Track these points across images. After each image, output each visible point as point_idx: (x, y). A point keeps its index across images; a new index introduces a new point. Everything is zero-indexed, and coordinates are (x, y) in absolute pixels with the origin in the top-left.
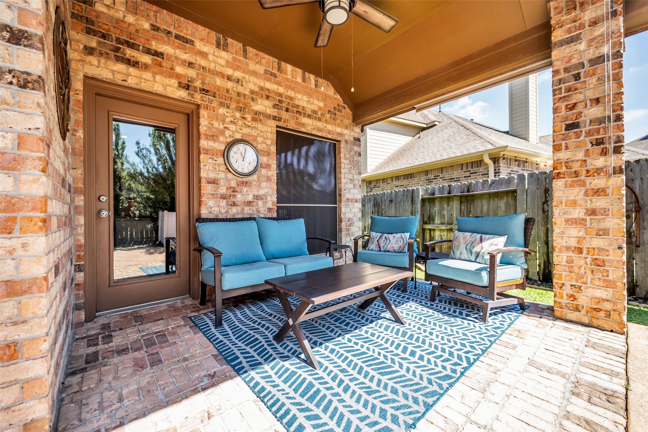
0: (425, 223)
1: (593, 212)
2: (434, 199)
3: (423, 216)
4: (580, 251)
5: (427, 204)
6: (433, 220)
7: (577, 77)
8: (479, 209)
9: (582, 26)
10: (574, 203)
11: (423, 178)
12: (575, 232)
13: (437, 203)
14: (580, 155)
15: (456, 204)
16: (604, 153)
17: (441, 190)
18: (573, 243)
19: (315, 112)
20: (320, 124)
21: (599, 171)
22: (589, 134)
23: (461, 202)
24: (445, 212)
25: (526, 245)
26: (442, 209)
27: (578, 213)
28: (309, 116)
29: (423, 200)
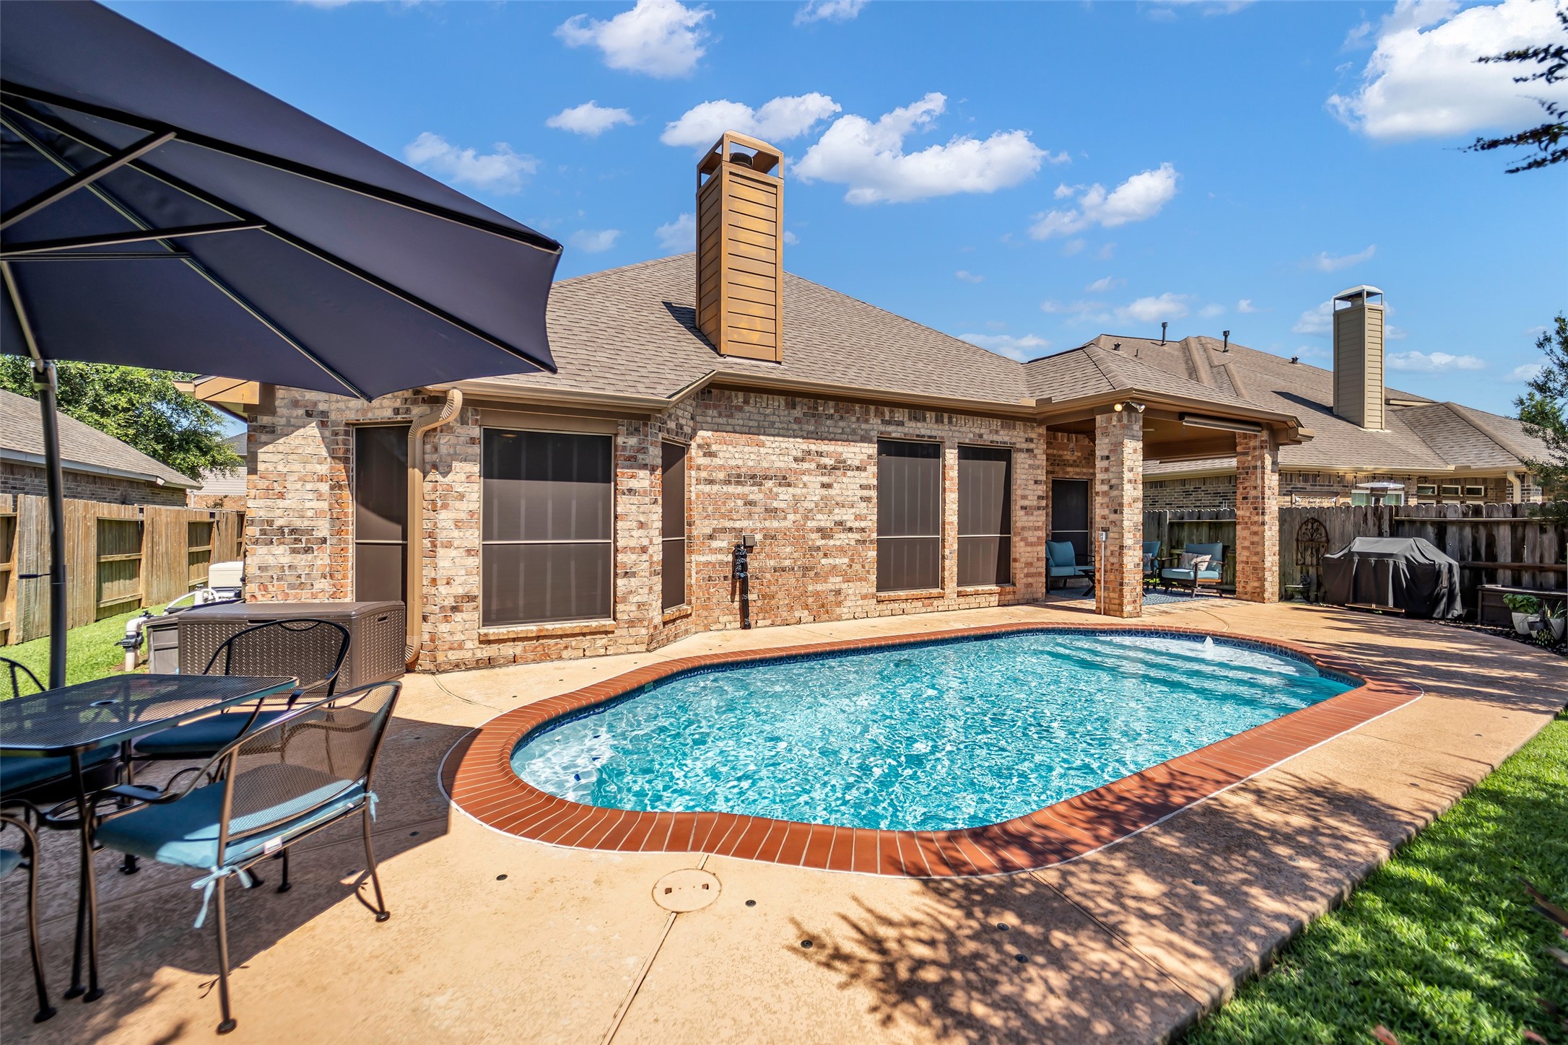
0: (1173, 547)
1: (1253, 543)
2: (1183, 524)
3: (1170, 540)
4: (1247, 563)
5: (1176, 528)
6: (1182, 545)
7: (1247, 473)
8: (1226, 536)
9: (1249, 448)
10: (1245, 538)
11: (1179, 488)
12: (1246, 553)
13: (1186, 527)
14: (1248, 514)
15: (1205, 530)
16: (1258, 514)
17: (1191, 515)
18: (1245, 559)
19: (1075, 461)
20: (1078, 470)
21: (1256, 522)
22: (1252, 503)
23: (1210, 529)
24: (1194, 537)
25: (1223, 561)
26: (1191, 535)
27: (1247, 544)
28: (1071, 466)
29: (1171, 524)
